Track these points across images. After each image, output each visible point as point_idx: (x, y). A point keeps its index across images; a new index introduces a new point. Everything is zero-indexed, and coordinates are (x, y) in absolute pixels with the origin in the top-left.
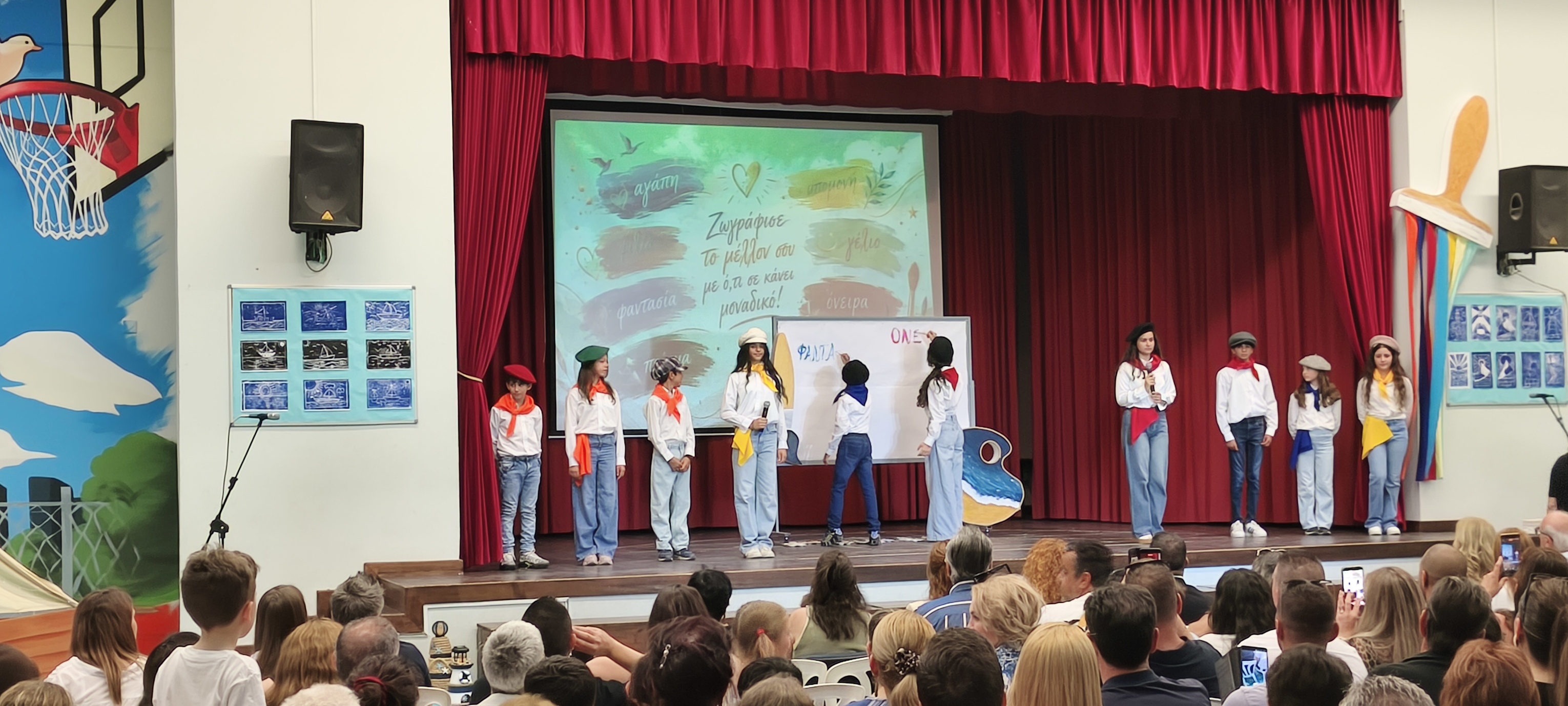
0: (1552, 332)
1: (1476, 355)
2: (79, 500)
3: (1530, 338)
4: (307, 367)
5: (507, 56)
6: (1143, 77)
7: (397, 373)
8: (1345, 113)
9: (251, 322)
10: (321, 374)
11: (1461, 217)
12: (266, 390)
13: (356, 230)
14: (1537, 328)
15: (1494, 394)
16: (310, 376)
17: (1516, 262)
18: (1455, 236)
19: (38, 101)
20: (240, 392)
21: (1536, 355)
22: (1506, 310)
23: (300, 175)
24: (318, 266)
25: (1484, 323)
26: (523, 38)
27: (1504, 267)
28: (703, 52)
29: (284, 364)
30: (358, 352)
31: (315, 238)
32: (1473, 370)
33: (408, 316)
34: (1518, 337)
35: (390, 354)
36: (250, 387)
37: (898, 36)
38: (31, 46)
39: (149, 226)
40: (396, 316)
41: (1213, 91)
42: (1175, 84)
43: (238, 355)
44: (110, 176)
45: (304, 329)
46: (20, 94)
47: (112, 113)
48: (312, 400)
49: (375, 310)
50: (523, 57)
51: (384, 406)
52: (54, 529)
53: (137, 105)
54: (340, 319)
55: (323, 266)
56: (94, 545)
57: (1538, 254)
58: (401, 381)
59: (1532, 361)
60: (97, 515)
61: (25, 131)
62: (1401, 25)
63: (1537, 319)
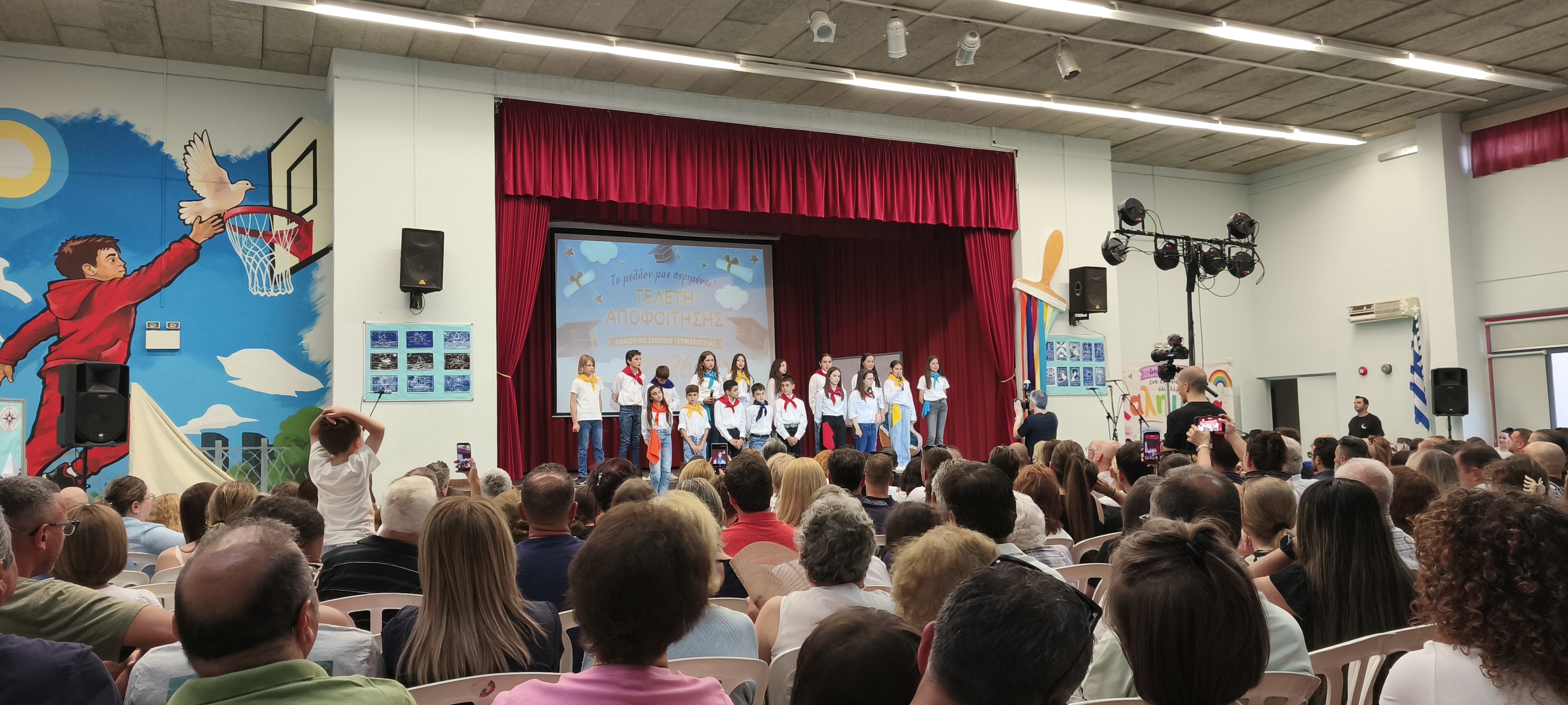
0: (1099, 356)
1: (1059, 369)
2: (272, 446)
3: (1087, 359)
4: (409, 368)
5: (527, 197)
6: (880, 216)
7: (462, 372)
8: (987, 237)
9: (377, 342)
10: (417, 372)
11: (1050, 294)
12: (385, 381)
13: (439, 290)
14: (1091, 354)
15: (1069, 389)
16: (411, 373)
17: (1079, 319)
18: (1047, 304)
19: (253, 217)
20: (370, 382)
21: (1091, 369)
22: (1075, 345)
23: (406, 259)
24: (417, 311)
25: (1063, 351)
26: (537, 187)
27: (1073, 321)
28: (638, 197)
29: (396, 366)
30: (439, 360)
31: (415, 295)
32: (1058, 377)
33: (469, 340)
34: (1081, 359)
35: (458, 361)
36: (376, 379)
37: (746, 191)
38: (250, 186)
39: (318, 289)
40: (462, 340)
41: (917, 224)
42: (897, 220)
43: (369, 361)
44: (295, 261)
45: (408, 347)
46: (242, 213)
47: (297, 225)
48: (412, 387)
49: (449, 337)
50: (536, 198)
51: (454, 390)
52: (257, 463)
53: (312, 221)
54: (429, 341)
55: (419, 311)
56: (281, 471)
57: (1090, 314)
58: (464, 376)
59: (1088, 372)
60: (283, 455)
61: (245, 234)
62: (1017, 192)
63: (1091, 349)
